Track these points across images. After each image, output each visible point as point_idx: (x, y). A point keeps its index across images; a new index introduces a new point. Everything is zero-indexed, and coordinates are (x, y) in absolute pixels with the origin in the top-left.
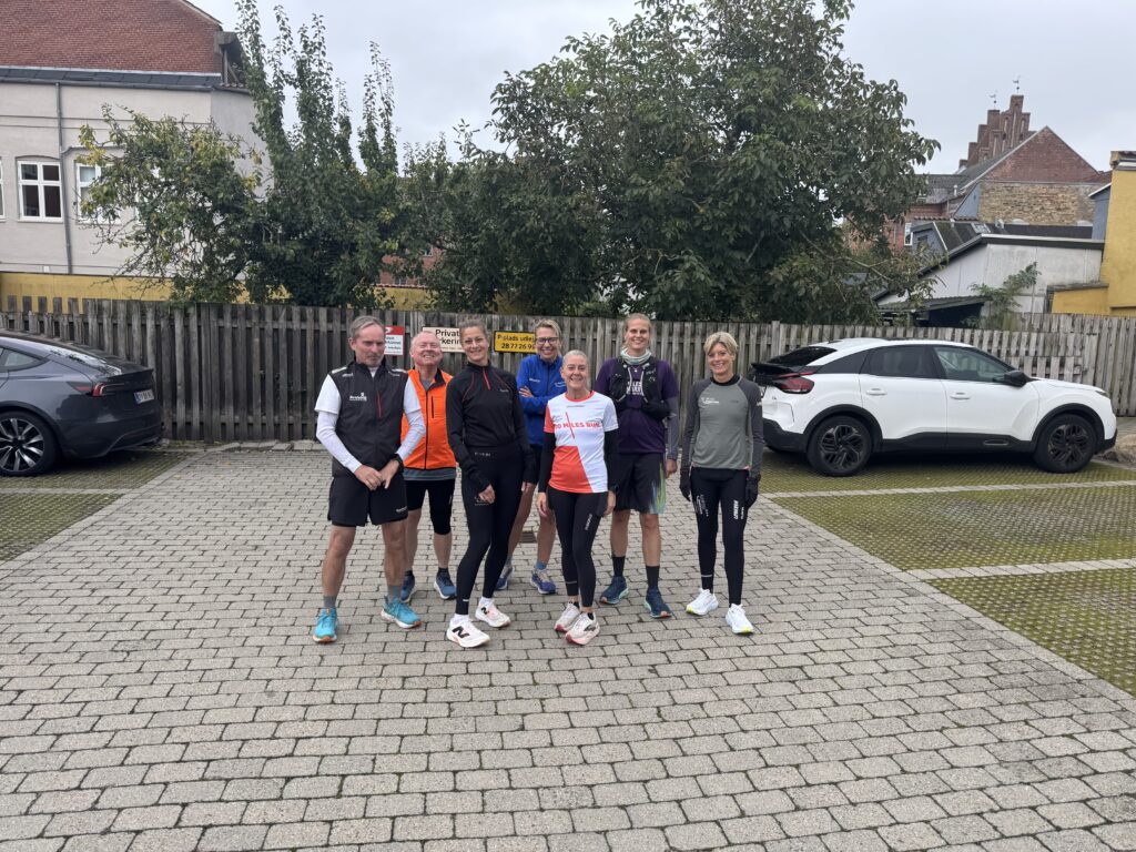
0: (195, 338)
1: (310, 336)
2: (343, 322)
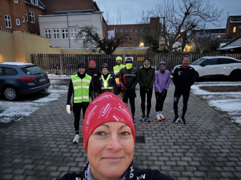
1: (108, 59)
2: (113, 56)
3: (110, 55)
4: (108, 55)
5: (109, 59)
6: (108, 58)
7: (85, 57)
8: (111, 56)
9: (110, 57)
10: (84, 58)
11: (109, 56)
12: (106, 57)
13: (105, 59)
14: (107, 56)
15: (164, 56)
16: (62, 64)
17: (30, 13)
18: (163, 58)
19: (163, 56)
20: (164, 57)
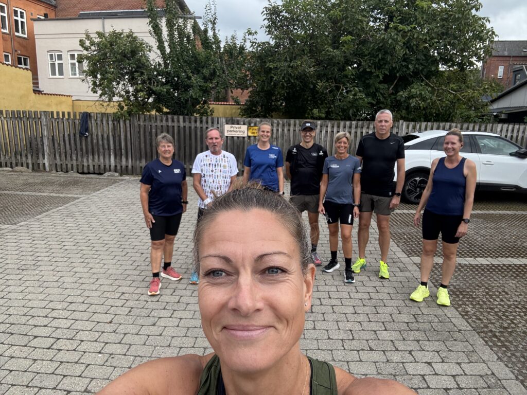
0: (128, 129)
1: (176, 128)
2: (190, 122)
3: (181, 118)
4: (175, 117)
5: (179, 127)
6: (176, 124)
7: (113, 121)
8: (184, 121)
9: (182, 124)
10: (110, 123)
11: (178, 121)
12: (170, 124)
13: (168, 126)
14: (173, 121)
15: (330, 125)
16: (48, 138)
17: (16, 12)
18: (327, 132)
19: (327, 127)
20: (329, 130)
